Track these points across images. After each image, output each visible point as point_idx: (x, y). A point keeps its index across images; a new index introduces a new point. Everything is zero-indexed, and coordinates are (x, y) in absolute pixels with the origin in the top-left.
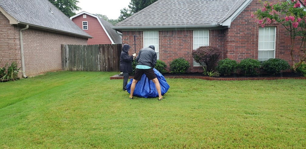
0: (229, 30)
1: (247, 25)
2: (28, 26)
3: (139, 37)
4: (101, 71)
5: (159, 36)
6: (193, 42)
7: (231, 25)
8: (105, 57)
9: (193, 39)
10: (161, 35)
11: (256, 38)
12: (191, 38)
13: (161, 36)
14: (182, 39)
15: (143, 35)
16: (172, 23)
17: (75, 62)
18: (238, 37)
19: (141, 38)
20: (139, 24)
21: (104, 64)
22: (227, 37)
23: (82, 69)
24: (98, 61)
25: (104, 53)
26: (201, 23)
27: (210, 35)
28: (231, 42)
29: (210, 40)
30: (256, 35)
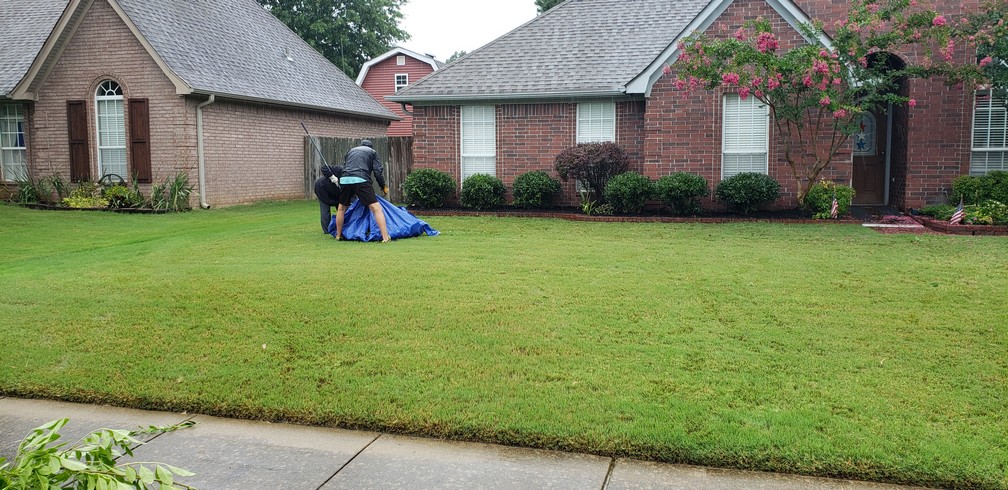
0: (649, 104)
2: (212, 98)
3: (450, 119)
5: (497, 119)
6: (575, 132)
7: (652, 91)
8: (400, 168)
10: (500, 114)
12: (572, 122)
13: (500, 119)
14: (548, 125)
15: (459, 116)
16: (521, 88)
18: (670, 119)
19: (454, 123)
20: (447, 90)
22: (645, 120)
25: (399, 160)
26: (590, 85)
28: (653, 131)
29: (616, 127)
30: (716, 114)
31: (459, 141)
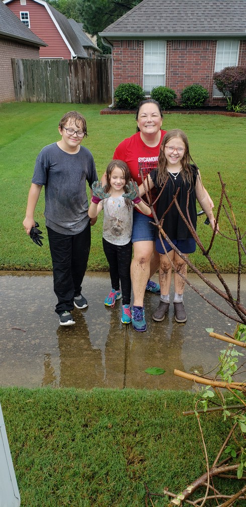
3: (138, 49)
4: (72, 103)
5: (167, 49)
6: (215, 59)
8: (78, 80)
9: (215, 54)
10: (170, 47)
12: (214, 52)
13: (170, 49)
14: (199, 55)
15: (143, 47)
16: (187, 29)
17: (34, 88)
19: (140, 52)
20: (139, 30)
21: (78, 92)
23: (45, 99)
24: (68, 87)
25: (76, 75)
27: (240, 49)
29: (239, 57)
31: (142, 65)
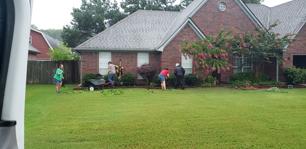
0: (162, 54)
1: (174, 50)
5: (112, 56)
7: (163, 50)
9: (137, 59)
11: (180, 60)
14: (129, 59)
16: (121, 47)
17: (31, 76)
18: (168, 59)
19: (97, 57)
22: (161, 59)
23: (38, 82)
26: (143, 48)
27: (149, 57)
29: (149, 60)
31: (98, 63)
